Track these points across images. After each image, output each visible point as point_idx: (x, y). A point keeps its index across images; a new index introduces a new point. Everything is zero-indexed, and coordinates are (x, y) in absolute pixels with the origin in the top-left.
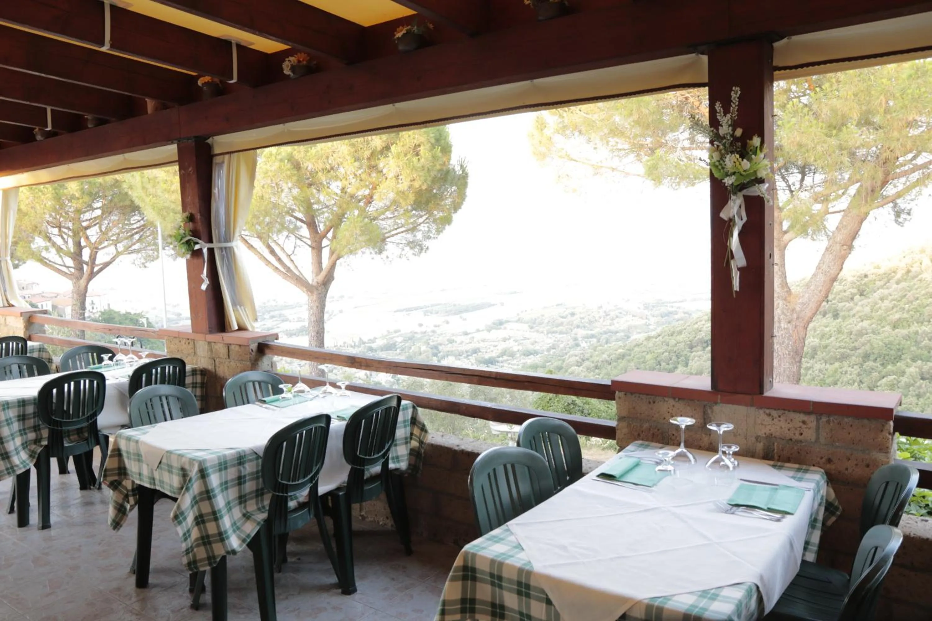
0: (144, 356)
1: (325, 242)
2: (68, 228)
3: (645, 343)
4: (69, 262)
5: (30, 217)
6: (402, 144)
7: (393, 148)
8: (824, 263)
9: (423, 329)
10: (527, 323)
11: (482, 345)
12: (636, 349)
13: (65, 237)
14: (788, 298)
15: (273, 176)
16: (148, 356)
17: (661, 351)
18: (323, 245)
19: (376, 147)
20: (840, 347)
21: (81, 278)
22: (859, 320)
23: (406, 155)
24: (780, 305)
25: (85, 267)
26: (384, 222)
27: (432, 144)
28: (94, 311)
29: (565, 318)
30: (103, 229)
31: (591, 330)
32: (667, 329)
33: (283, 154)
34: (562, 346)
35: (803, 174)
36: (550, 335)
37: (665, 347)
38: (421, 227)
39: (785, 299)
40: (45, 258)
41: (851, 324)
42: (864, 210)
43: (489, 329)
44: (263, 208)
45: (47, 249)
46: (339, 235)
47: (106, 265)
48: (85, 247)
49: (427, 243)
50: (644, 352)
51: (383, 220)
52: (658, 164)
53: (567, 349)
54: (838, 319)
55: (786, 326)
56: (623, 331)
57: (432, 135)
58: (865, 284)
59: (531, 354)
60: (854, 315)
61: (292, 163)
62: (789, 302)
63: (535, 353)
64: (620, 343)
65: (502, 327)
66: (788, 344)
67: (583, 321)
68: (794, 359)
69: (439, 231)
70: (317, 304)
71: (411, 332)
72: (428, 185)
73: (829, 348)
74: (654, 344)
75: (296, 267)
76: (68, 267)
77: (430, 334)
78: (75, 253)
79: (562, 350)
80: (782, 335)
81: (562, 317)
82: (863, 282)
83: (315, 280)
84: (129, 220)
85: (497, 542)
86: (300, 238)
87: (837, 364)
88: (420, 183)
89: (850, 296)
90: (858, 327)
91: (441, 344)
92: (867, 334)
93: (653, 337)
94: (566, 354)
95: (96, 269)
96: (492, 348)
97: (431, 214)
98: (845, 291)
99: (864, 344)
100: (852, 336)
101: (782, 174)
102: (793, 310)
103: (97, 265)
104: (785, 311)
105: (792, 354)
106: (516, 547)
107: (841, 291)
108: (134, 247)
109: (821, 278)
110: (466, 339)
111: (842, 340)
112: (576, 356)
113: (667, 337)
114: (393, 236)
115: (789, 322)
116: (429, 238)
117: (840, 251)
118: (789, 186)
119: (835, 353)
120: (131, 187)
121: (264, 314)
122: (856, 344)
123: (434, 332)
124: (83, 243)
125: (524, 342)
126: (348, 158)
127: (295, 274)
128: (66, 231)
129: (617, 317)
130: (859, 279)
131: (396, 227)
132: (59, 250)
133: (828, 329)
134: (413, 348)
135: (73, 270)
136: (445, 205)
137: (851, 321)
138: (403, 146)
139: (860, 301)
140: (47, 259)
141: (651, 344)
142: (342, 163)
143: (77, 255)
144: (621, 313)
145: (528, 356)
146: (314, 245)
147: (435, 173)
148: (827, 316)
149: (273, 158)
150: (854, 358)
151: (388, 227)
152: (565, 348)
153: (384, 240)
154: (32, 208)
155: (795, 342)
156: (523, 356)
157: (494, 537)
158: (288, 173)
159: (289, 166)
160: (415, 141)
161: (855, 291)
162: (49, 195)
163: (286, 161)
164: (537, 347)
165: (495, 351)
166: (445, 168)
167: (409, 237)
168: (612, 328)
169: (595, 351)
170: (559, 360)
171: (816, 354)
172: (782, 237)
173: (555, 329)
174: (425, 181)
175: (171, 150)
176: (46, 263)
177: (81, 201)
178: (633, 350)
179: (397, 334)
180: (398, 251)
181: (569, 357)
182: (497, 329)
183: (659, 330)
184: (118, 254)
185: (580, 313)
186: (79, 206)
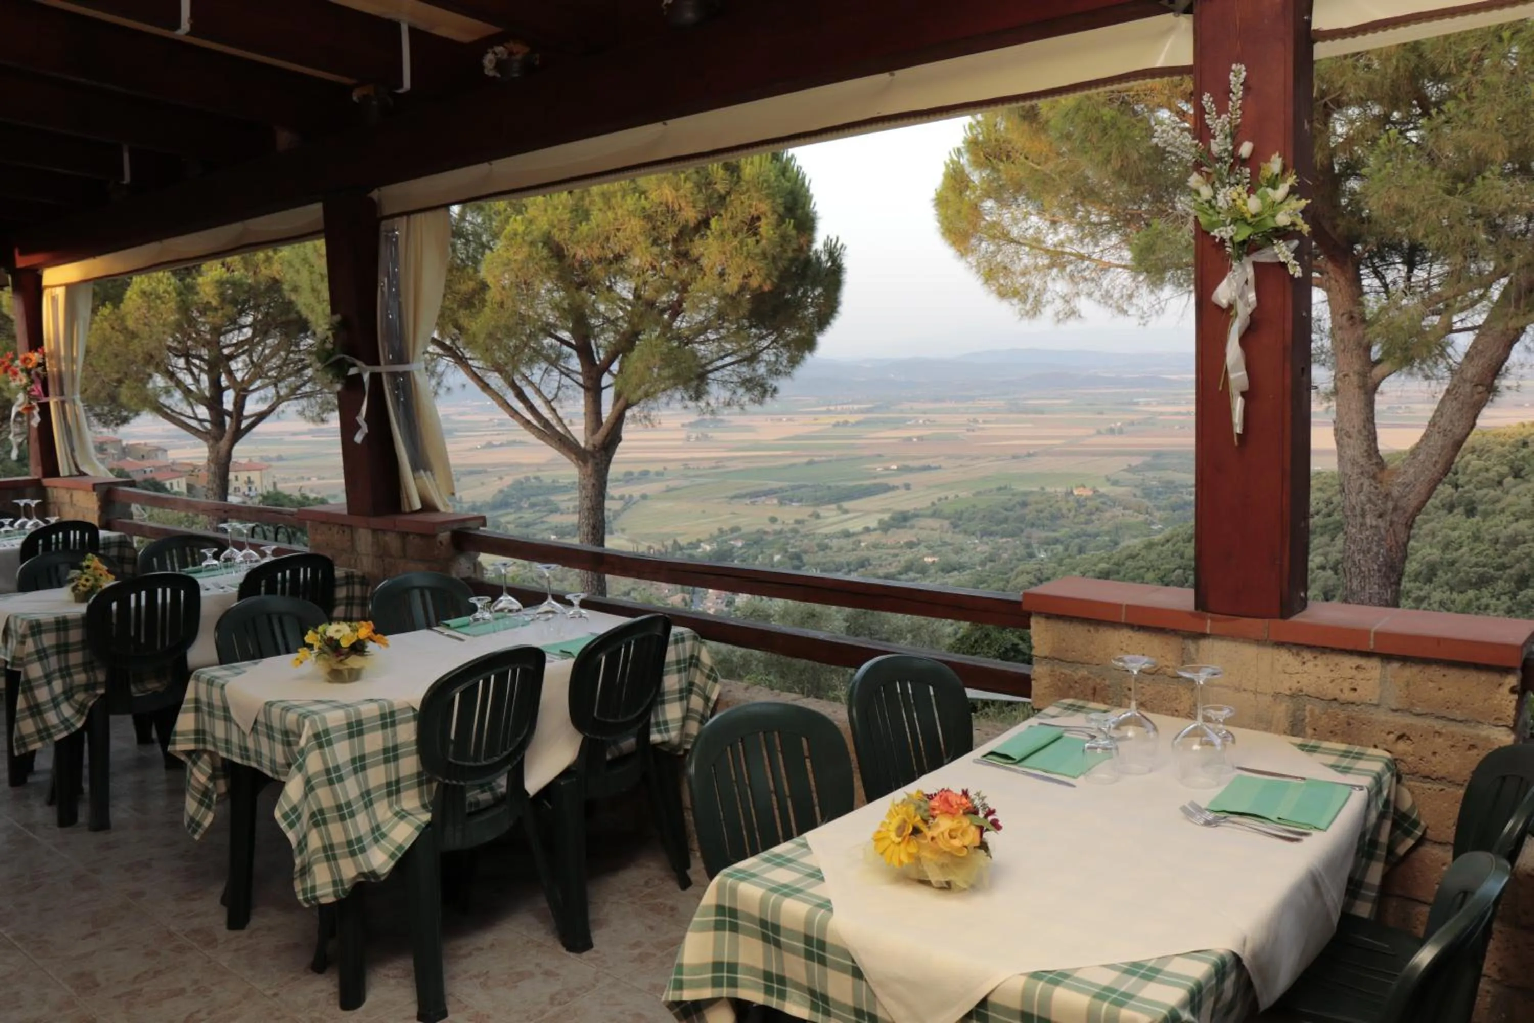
0: (269, 552)
1: (606, 380)
2: (200, 358)
3: (1143, 553)
4: (203, 412)
5: (141, 339)
6: (729, 215)
7: (713, 223)
8: (1442, 416)
9: (777, 527)
10: (947, 518)
11: (873, 554)
12: (1129, 563)
13: (196, 371)
14: (1379, 476)
15: (519, 270)
16: (275, 552)
17: (1172, 566)
18: (603, 384)
19: (687, 221)
20: (1476, 565)
21: (221, 439)
22: (1511, 518)
23: (735, 234)
24: (1365, 487)
25: (227, 419)
26: (702, 347)
27: (780, 215)
28: (252, 494)
29: (1011, 510)
30: (255, 359)
31: (1054, 531)
32: (1180, 530)
33: (536, 233)
34: (1005, 556)
35: (1411, 265)
36: (985, 539)
37: (1179, 561)
38: (765, 356)
39: (1374, 477)
40: (165, 406)
41: (1496, 526)
42: (1513, 323)
43: (885, 527)
44: (503, 322)
45: (168, 392)
46: (630, 370)
47: (261, 417)
48: (228, 388)
49: (773, 382)
50: (1142, 567)
51: (702, 343)
52: (1154, 243)
53: (1014, 562)
54: (1473, 516)
55: (1374, 523)
56: (1108, 533)
57: (779, 201)
58: (1523, 458)
59: (955, 569)
60: (1503, 511)
61: (551, 249)
62: (1381, 482)
63: (960, 568)
64: (1103, 553)
65: (908, 524)
66: (1377, 554)
67: (1041, 515)
68: (1388, 578)
69: (794, 362)
70: (592, 481)
71: (758, 531)
72: (773, 283)
73: (1457, 565)
74: (1159, 555)
75: (560, 420)
76: (201, 421)
77: (789, 535)
78: (212, 397)
79: (1005, 563)
80: (1367, 538)
81: (1006, 510)
82: (1519, 455)
83: (591, 442)
84: (297, 345)
85: (780, 865)
86: (567, 373)
87: (1471, 593)
88: (759, 279)
89: (1497, 479)
90: (1510, 531)
91: (806, 552)
92: (1524, 542)
93: (1157, 544)
94: (1012, 570)
95: (244, 425)
96: (890, 559)
97: (781, 334)
98: (1487, 470)
99: (1518, 560)
100: (1498, 546)
101: (1373, 264)
102: (1387, 496)
103: (247, 418)
104: (1373, 497)
105: (1384, 569)
106: (811, 875)
107: (1480, 470)
108: (304, 389)
109: (1438, 440)
110: (847, 543)
111: (1479, 553)
112: (1028, 573)
113: (1180, 544)
114: (717, 369)
115: (1380, 516)
116: (777, 373)
117: (1472, 396)
118: (1385, 286)
119: (1467, 573)
120: (295, 289)
121: (520, 500)
122: (1505, 559)
123: (795, 531)
124: (224, 381)
125: (944, 549)
126: (641, 239)
127: (558, 432)
128: (197, 362)
129: (1097, 509)
130: (1514, 449)
131: (722, 354)
132: (187, 392)
133: (1456, 533)
134: (760, 557)
135: (208, 425)
136: (804, 317)
137: (1497, 520)
138: (731, 218)
139: (1515, 486)
140: (169, 408)
141: (1153, 555)
142: (631, 249)
143: (214, 403)
144: (1104, 503)
145: (948, 572)
146: (589, 384)
147: (786, 263)
148: (1456, 511)
149: (519, 240)
150: (1500, 582)
151: (709, 356)
152: (1011, 560)
153: (702, 377)
154: (145, 324)
155: (1391, 550)
156: (940, 573)
157: (778, 856)
158: (544, 264)
159: (545, 252)
160: (753, 211)
161: (1505, 469)
162: (173, 305)
163: (540, 245)
164: (964, 558)
165: (894, 564)
166: (802, 257)
167: (745, 371)
168: (1090, 529)
169: (1060, 565)
170: (1002, 580)
171: (1435, 575)
172: (1370, 371)
173: (994, 528)
174: (768, 276)
175: (314, 212)
176: (167, 414)
177: (220, 313)
178: (1123, 564)
179: (735, 534)
180: (725, 395)
181: (1017, 576)
182: (898, 528)
183: (1168, 532)
184: (280, 400)
185: (1037, 503)
186: (218, 321)
